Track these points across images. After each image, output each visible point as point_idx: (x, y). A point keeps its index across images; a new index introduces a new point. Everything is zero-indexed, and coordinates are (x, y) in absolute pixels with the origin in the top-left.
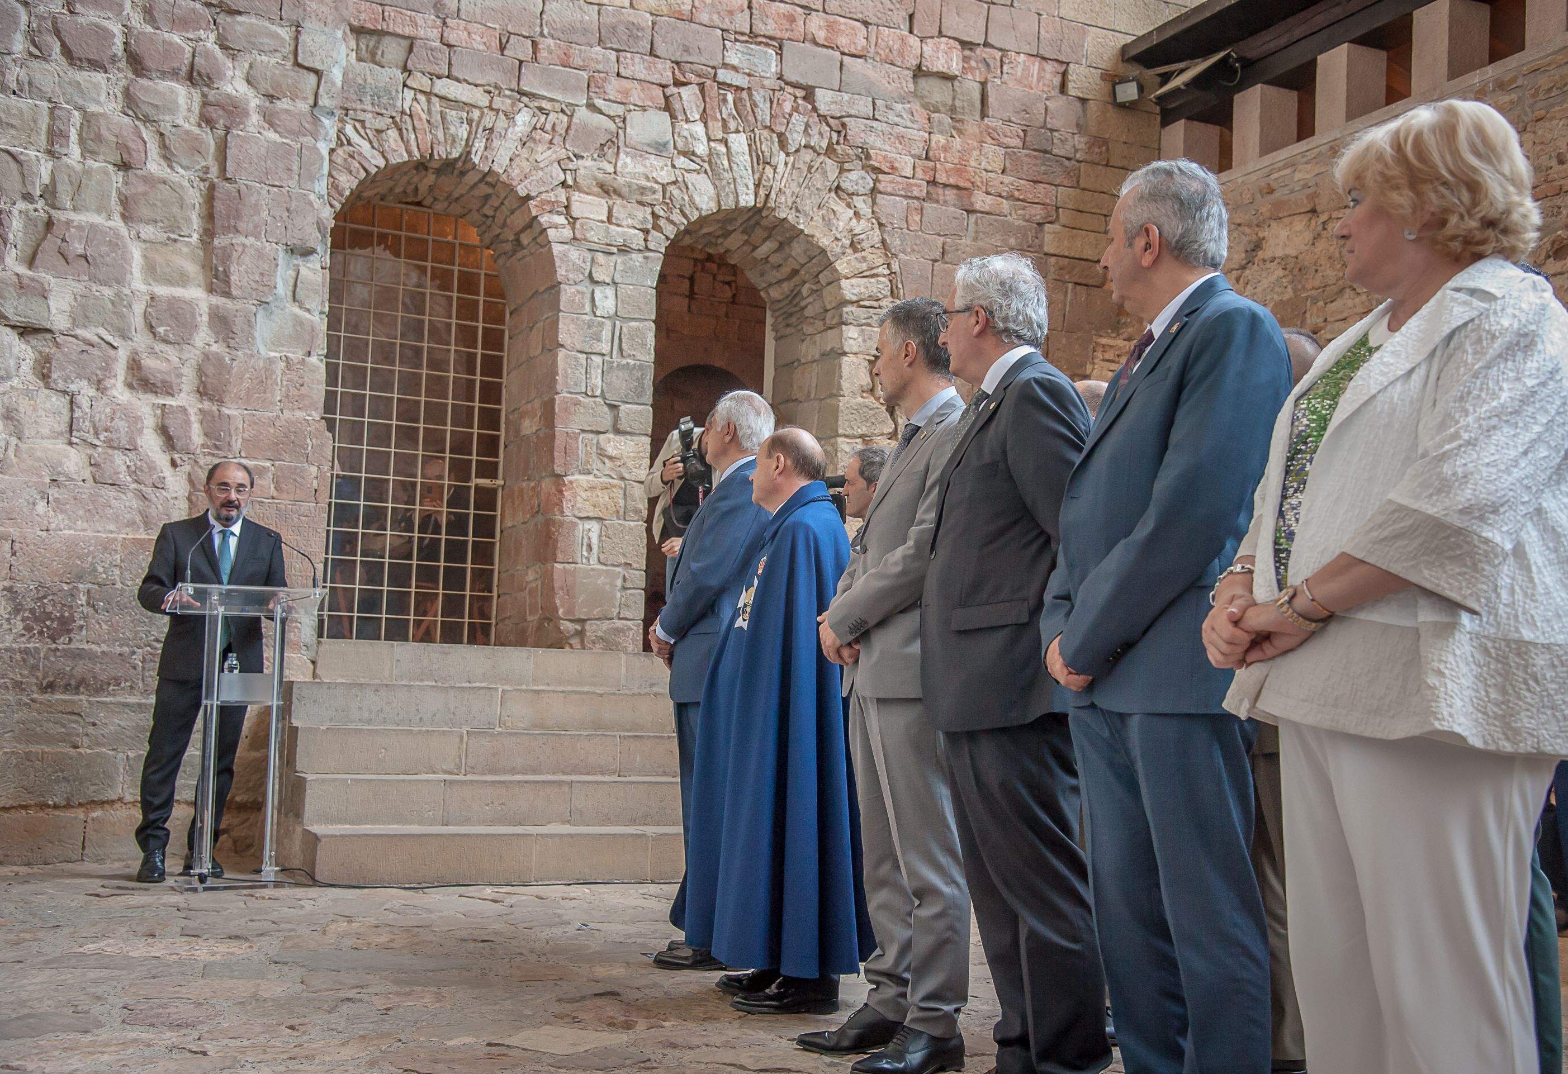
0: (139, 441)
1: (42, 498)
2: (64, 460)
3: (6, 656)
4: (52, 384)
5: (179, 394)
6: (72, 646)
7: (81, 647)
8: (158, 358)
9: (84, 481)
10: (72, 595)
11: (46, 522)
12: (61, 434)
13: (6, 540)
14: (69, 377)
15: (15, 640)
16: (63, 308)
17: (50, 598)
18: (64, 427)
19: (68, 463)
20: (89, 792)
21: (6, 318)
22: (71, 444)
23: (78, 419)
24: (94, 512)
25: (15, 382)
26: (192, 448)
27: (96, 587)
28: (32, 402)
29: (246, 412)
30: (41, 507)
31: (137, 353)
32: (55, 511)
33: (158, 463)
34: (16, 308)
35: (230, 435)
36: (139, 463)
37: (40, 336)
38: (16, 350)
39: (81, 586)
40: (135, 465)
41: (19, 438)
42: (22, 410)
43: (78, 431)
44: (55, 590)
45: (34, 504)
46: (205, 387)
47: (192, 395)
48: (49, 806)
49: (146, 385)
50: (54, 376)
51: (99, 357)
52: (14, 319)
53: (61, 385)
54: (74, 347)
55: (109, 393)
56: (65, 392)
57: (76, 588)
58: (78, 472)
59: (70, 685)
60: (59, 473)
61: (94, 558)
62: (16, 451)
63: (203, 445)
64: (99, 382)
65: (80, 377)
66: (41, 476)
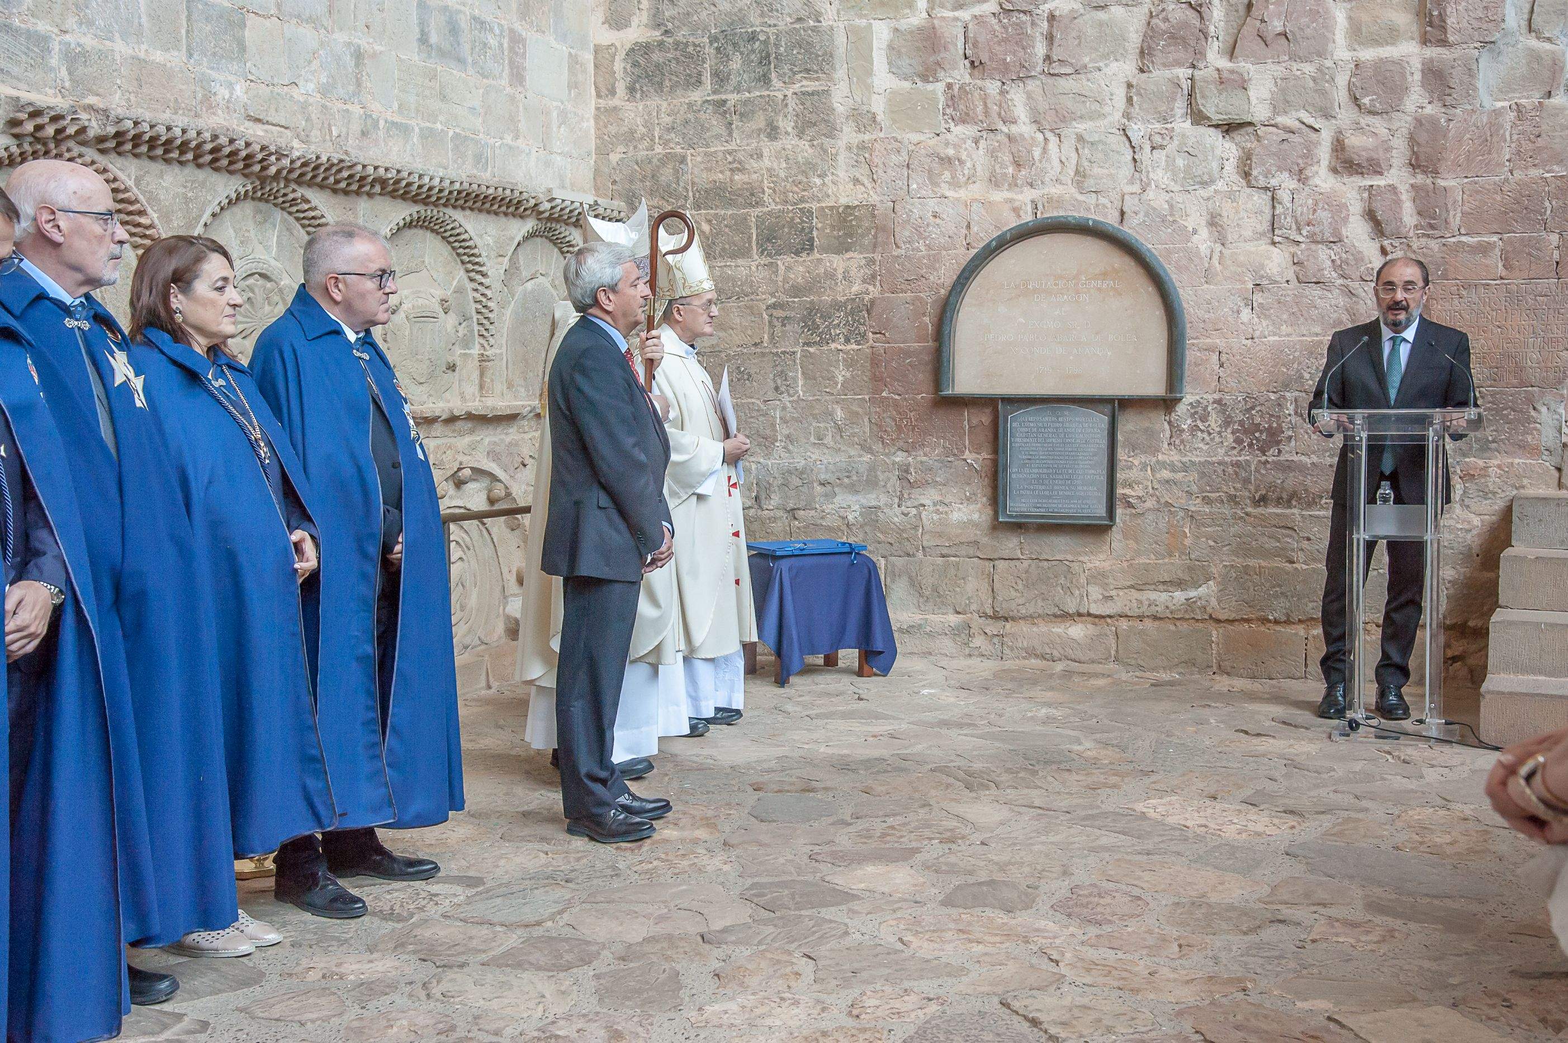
0: (1344, 232)
1: (1246, 305)
2: (1267, 262)
3: (1220, 469)
4: (1253, 182)
5: (1388, 170)
6: (1282, 458)
7: (1290, 459)
8: (1363, 134)
9: (1288, 281)
10: (1279, 405)
11: (1250, 330)
12: (1263, 234)
13: (1213, 351)
14: (1269, 172)
15: (1226, 454)
16: (1263, 97)
17: (1258, 408)
18: (1266, 226)
19: (1271, 265)
20: (1308, 609)
21: (1208, 118)
22: (1274, 243)
23: (1279, 215)
24: (1299, 313)
25: (1220, 185)
26: (1404, 231)
27: (1304, 394)
28: (1235, 204)
29: (1466, 180)
30: (1246, 314)
31: (1341, 132)
32: (1259, 317)
33: (1366, 253)
34: (1217, 106)
35: (1447, 211)
36: (1344, 256)
37: (1243, 131)
38: (1218, 152)
39: (1288, 395)
40: (1340, 258)
41: (1223, 244)
42: (1225, 214)
43: (1280, 229)
44: (1262, 400)
45: (1238, 312)
46: (1417, 159)
47: (1404, 169)
48: (1270, 621)
49: (1351, 167)
50: (1255, 173)
51: (1300, 144)
52: (1216, 118)
53: (1262, 183)
54: (1275, 138)
55: (1311, 182)
56: (1266, 189)
57: (1284, 397)
58: (1281, 274)
59: (1282, 498)
60: (1263, 277)
61: (1299, 364)
62: (1220, 258)
63: (1416, 226)
64: (1301, 171)
65: (1280, 169)
66: (1244, 282)
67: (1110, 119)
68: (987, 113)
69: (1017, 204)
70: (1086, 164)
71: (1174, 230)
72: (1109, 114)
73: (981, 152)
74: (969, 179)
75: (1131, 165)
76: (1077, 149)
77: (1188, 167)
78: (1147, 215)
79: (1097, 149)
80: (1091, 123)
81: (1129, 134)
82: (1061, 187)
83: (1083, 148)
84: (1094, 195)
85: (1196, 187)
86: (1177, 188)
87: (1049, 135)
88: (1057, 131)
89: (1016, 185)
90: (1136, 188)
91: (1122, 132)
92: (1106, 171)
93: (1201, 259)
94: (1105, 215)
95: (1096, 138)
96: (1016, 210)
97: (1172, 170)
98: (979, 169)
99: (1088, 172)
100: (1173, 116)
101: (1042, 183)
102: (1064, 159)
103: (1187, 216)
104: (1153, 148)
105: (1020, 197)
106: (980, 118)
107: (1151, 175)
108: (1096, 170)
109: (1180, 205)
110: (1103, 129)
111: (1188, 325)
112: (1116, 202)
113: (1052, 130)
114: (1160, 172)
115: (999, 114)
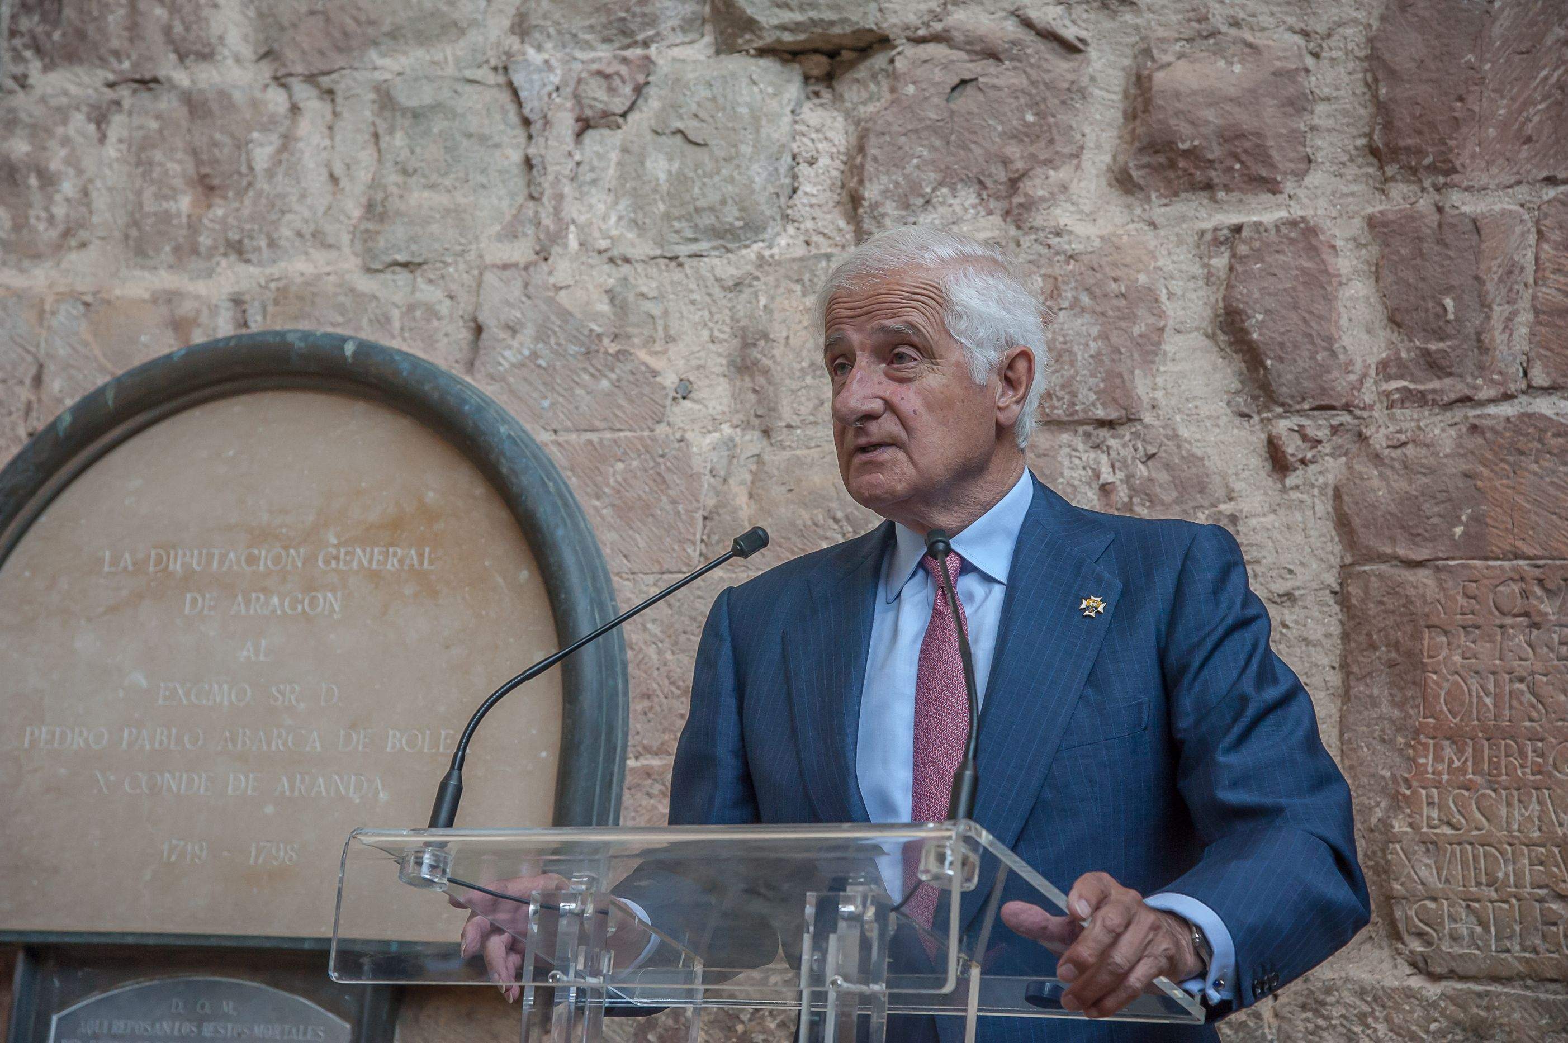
0: (1141, 386)
4: (868, 224)
5: (1300, 175)
8: (1219, 51)
14: (915, 188)
21: (750, 25)
25: (778, 240)
26: (1341, 383)
29: (1551, 193)
31: (1147, 52)
33: (1215, 463)
35: (1485, 305)
36: (1142, 470)
37: (862, 71)
40: (1129, 478)
41: (766, 433)
42: (778, 332)
46: (1388, 126)
47: (1351, 171)
49: (1172, 165)
50: (871, 192)
51: (1015, 93)
52: (775, 24)
54: (938, 75)
55: (1038, 219)
62: (756, 477)
63: (1383, 366)
64: (1014, 183)
65: (949, 178)
67: (474, 37)
68: (134, 28)
69: (187, 307)
70: (392, 178)
71: (617, 385)
72: (474, 23)
73: (111, 151)
74: (67, 233)
75: (518, 182)
76: (376, 136)
77: (680, 180)
78: (542, 335)
79: (427, 133)
80: (420, 53)
81: (519, 79)
82: (320, 256)
83: (391, 131)
84: (403, 277)
85: (704, 246)
86: (642, 248)
87: (303, 92)
88: (325, 81)
89: (195, 251)
90: (520, 252)
91: (501, 79)
92: (441, 199)
93: (693, 477)
94: (430, 341)
95: (426, 95)
96: (179, 326)
97: (634, 193)
98: (100, 201)
99: (395, 204)
100: (652, 21)
101: (272, 244)
102: (338, 169)
103: (669, 339)
104: (585, 125)
105: (200, 288)
106: (115, 43)
107: (572, 210)
108: (419, 198)
109: (648, 306)
110: (450, 70)
111: (637, 706)
112: (463, 297)
113: (311, 79)
114: (599, 201)
115: (167, 30)
